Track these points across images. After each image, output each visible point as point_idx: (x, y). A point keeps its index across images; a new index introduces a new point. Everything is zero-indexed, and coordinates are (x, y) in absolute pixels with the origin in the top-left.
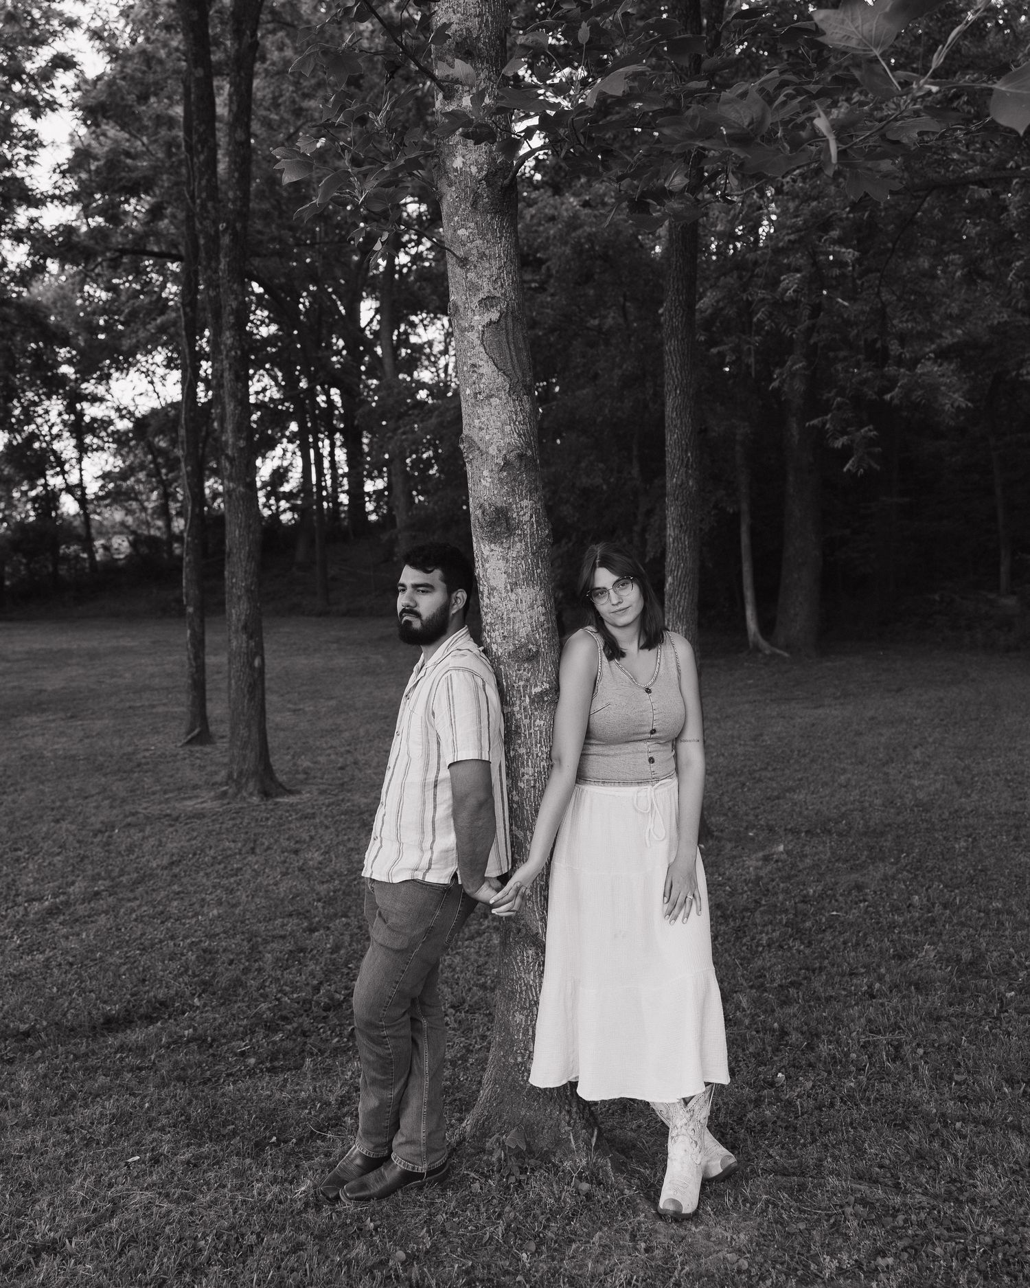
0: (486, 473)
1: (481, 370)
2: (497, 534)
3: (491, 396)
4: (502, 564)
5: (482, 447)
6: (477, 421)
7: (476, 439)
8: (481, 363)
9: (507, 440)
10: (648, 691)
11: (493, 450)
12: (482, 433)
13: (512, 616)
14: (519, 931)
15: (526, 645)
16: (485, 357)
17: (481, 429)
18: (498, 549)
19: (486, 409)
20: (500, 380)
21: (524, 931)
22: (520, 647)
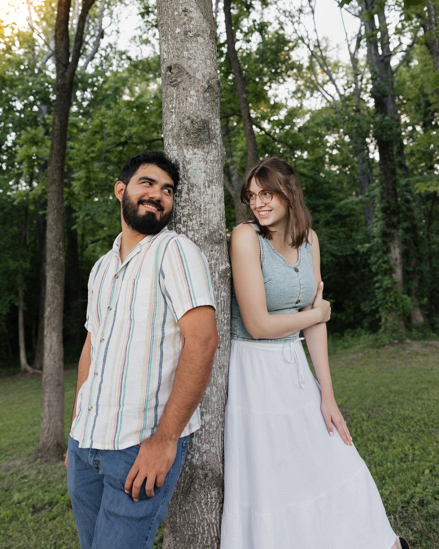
0: (192, 93)
1: (191, 15)
2: (201, 140)
3: (198, 35)
4: (202, 165)
5: (191, 73)
6: (186, 53)
7: (185, 66)
8: (192, 9)
9: (209, 70)
10: (296, 270)
11: (199, 76)
12: (190, 62)
13: (208, 207)
14: (206, 476)
15: (217, 231)
16: (195, 5)
17: (189, 59)
18: (200, 153)
19: (194, 44)
20: (205, 25)
21: (210, 475)
22: (214, 232)
